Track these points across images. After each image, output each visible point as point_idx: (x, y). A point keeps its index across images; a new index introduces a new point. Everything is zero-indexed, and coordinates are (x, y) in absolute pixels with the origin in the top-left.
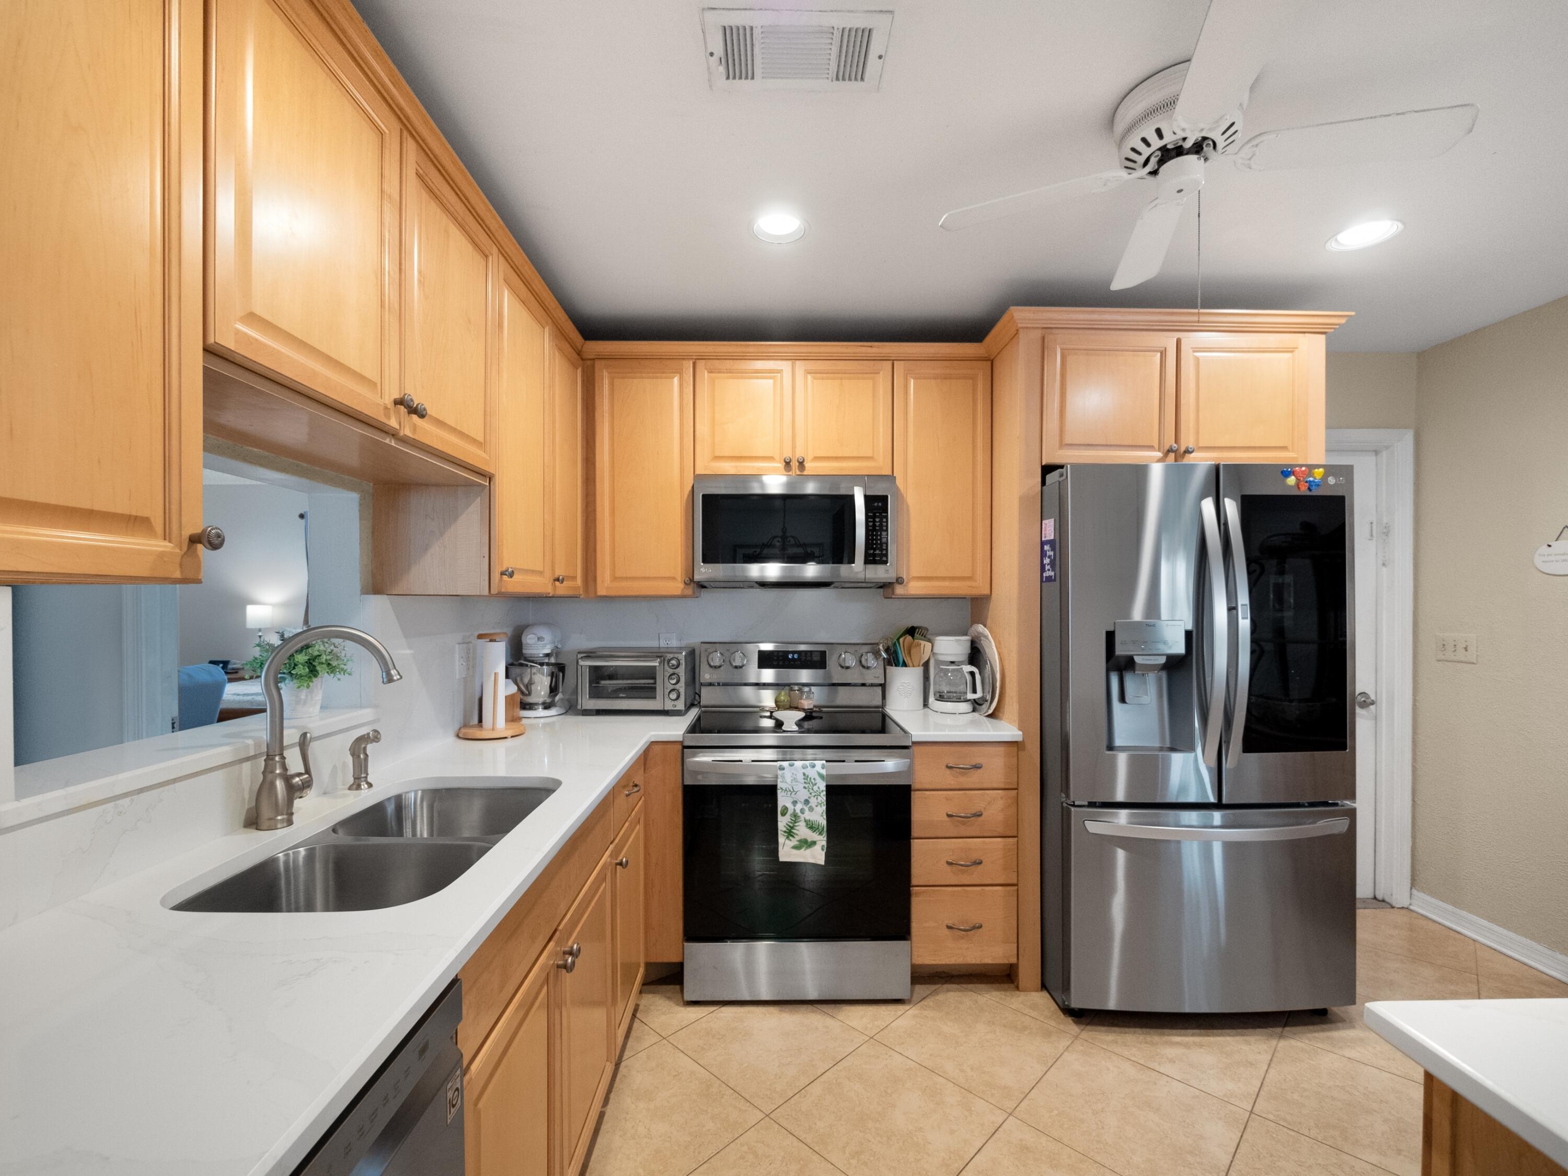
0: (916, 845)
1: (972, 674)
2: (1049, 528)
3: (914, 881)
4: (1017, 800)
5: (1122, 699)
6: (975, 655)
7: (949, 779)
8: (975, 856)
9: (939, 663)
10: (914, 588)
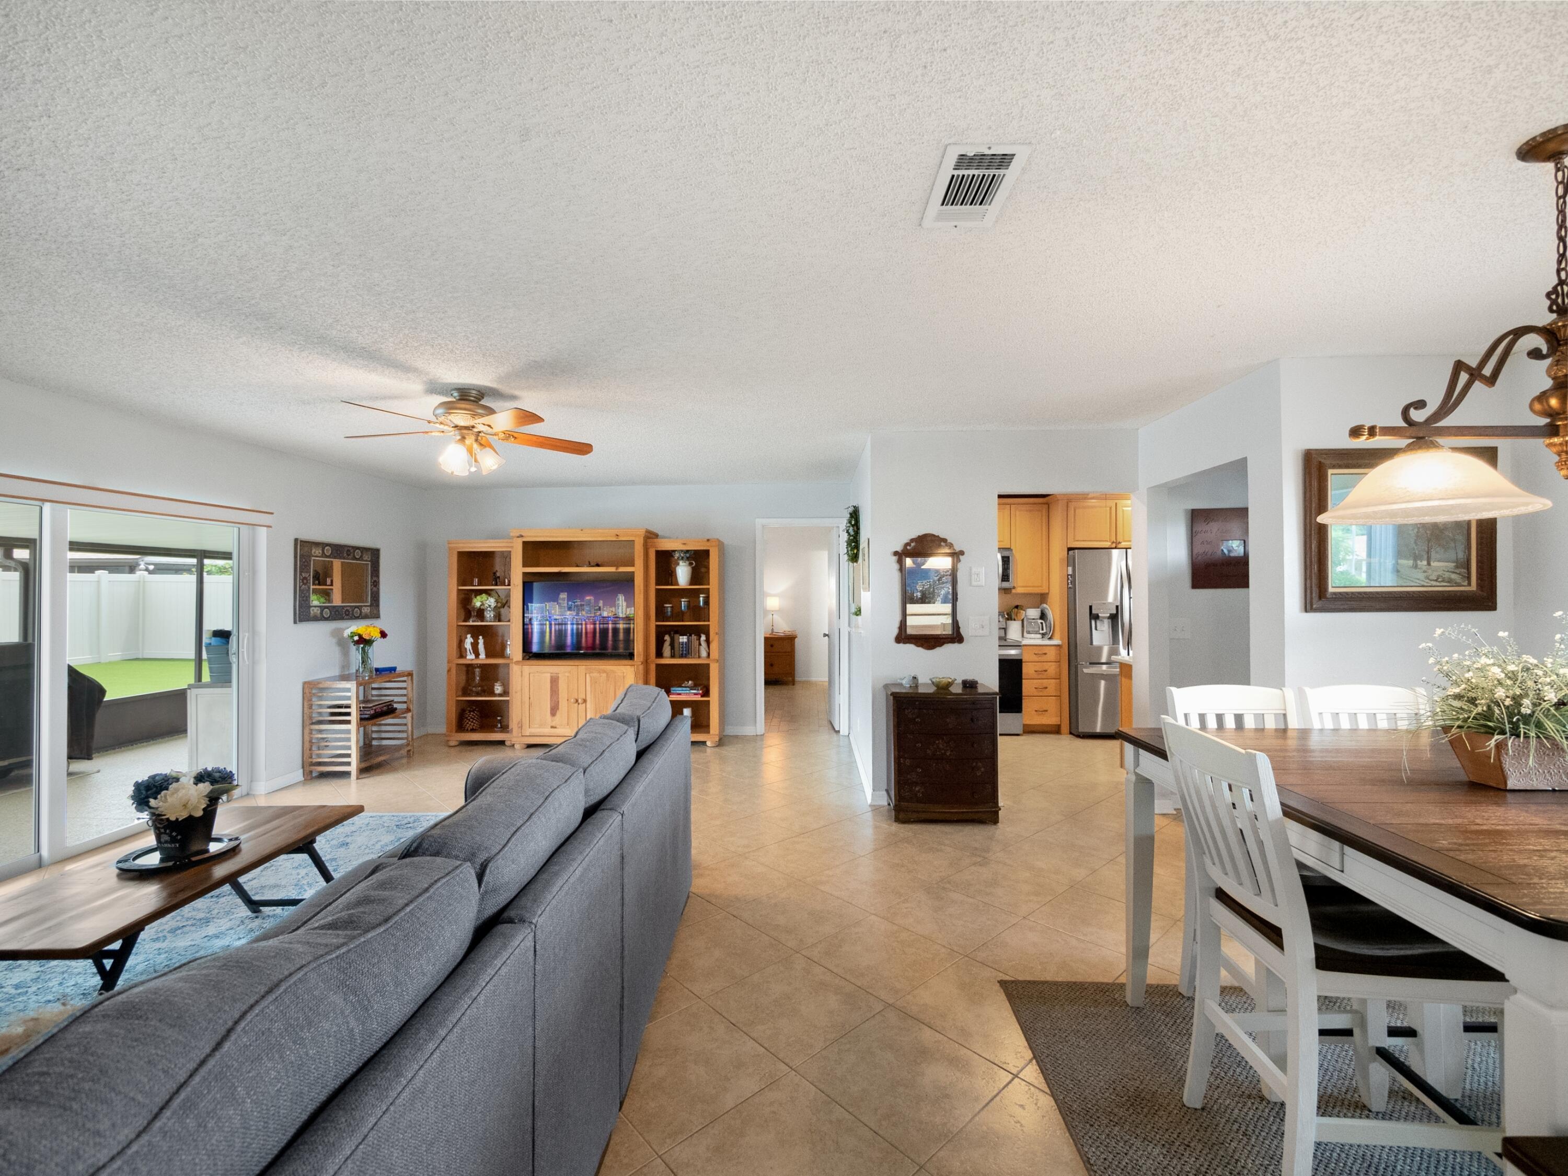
0: (1023, 681)
1: (1042, 623)
2: (1070, 571)
3: (1023, 694)
4: (1060, 666)
5: (1096, 629)
6: (1043, 616)
7: (1036, 658)
8: (1045, 685)
9: (1028, 619)
10: (1020, 590)
